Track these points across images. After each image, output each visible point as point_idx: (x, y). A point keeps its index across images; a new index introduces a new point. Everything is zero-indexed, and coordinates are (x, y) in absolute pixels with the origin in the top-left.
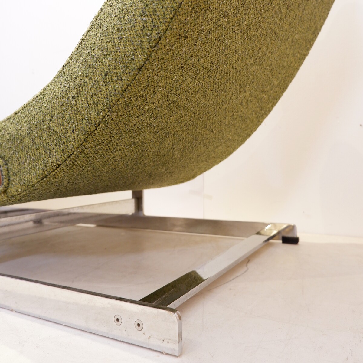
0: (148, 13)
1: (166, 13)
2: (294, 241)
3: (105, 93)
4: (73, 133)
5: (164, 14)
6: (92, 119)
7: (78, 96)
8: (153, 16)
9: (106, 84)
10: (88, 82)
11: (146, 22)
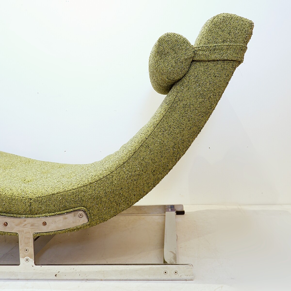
0: (176, 147)
1: (184, 148)
2: (182, 213)
3: (153, 179)
4: (134, 196)
5: (183, 148)
6: (145, 190)
7: (138, 180)
8: (178, 149)
9: (154, 175)
10: (143, 174)
11: (175, 151)
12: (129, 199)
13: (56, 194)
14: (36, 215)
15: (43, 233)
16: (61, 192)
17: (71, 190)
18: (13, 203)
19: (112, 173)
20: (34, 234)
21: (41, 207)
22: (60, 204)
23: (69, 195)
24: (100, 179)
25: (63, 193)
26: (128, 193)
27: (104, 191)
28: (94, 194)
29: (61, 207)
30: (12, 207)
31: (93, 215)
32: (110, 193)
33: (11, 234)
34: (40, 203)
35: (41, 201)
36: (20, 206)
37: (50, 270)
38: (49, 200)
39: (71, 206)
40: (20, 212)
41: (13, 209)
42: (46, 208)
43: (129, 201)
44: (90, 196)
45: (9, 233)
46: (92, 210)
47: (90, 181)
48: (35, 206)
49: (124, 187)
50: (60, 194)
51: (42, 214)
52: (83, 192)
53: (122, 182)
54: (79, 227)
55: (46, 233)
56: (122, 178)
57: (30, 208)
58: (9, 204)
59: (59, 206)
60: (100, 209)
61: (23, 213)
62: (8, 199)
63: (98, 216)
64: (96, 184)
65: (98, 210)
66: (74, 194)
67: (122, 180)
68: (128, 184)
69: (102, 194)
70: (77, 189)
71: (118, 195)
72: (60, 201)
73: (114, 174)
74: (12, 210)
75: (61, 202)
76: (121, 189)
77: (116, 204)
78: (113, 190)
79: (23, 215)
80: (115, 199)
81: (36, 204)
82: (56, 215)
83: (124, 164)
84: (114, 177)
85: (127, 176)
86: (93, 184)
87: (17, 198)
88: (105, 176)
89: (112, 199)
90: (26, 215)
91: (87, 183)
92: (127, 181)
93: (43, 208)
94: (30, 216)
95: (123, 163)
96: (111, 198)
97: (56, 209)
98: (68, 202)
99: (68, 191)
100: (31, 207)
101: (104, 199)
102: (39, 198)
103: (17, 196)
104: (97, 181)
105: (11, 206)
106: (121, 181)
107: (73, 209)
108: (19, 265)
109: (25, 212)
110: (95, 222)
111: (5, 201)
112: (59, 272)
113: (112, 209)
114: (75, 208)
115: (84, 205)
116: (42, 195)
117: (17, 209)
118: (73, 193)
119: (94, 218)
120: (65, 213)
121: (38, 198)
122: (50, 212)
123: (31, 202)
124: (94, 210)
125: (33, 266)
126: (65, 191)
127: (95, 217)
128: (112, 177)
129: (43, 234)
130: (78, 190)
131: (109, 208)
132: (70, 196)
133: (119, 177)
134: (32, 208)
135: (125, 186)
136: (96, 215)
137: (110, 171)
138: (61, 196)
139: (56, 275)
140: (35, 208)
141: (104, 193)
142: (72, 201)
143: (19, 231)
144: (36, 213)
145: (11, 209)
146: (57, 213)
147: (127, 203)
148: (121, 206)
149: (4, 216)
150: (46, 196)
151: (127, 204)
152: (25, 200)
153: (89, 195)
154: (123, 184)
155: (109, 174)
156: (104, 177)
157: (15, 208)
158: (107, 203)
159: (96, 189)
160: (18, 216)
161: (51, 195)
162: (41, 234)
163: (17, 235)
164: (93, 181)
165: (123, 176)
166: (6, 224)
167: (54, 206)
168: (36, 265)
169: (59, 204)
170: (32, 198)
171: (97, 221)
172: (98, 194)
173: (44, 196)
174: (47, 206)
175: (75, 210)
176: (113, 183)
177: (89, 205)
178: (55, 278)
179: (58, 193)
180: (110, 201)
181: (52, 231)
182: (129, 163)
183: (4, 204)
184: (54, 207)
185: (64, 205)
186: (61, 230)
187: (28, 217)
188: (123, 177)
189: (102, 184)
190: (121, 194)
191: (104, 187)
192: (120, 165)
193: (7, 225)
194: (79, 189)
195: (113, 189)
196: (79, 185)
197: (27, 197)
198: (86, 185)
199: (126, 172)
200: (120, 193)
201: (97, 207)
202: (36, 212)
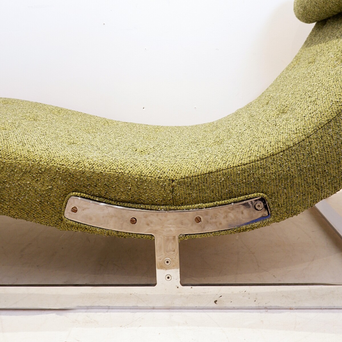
12: (338, 180)
13: (215, 172)
14: (182, 205)
15: (195, 234)
16: (223, 170)
17: (239, 166)
18: (145, 187)
19: (308, 137)
20: (181, 237)
21: (191, 193)
22: (222, 189)
23: (238, 173)
24: (289, 148)
25: (226, 171)
26: (337, 170)
27: (297, 167)
28: (281, 172)
29: (224, 194)
30: (143, 193)
31: (277, 205)
32: (307, 170)
33: (143, 236)
34: (188, 186)
35: (190, 184)
36: (156, 191)
37: (206, 293)
38: (204, 183)
39: (240, 192)
40: (157, 202)
41: (144, 197)
42: (198, 195)
43: (338, 182)
44: (274, 176)
45: (138, 235)
46: (275, 197)
47: (272, 151)
48: (180, 192)
49: (330, 160)
50: (221, 172)
51: (192, 204)
52: (260, 169)
53: (328, 152)
54: (257, 225)
55: (200, 235)
56: (328, 146)
57: (172, 194)
58: (138, 188)
59: (220, 192)
60: (290, 195)
61: (161, 203)
62: (136, 180)
63: (285, 207)
64: (282, 155)
65: (287, 197)
66: (246, 172)
67: (328, 148)
68: (338, 155)
69: (294, 172)
70: (250, 164)
71: (320, 173)
72: (222, 184)
73: (312, 140)
74: (142, 199)
75: (223, 186)
76: (327, 163)
77: (316, 189)
78: (313, 166)
79: (162, 207)
80: (315, 180)
81: (182, 189)
82: (216, 206)
83: (329, 123)
84: (314, 145)
85: (337, 142)
86: (277, 156)
87: (150, 178)
88: (297, 142)
89: (311, 179)
90: (167, 206)
91: (266, 155)
92: (337, 150)
93: (194, 195)
94: (173, 208)
95: (327, 122)
96: (308, 179)
97: (216, 196)
98: (235, 185)
99: (233, 167)
100: (174, 194)
101: (296, 181)
102: (186, 179)
103: (149, 176)
104: (284, 151)
105: (141, 191)
106: (326, 150)
107: (246, 196)
108: (154, 285)
109: (165, 201)
110: (280, 217)
111: (131, 185)
112: (221, 296)
113: (310, 197)
114: (246, 194)
115: (263, 190)
116: (191, 174)
117: (151, 196)
118: (243, 171)
119: (278, 211)
120: (232, 202)
121: (184, 178)
122: (205, 201)
123: (173, 186)
124: (279, 197)
125: (178, 287)
126: (229, 167)
127: (280, 209)
128: (311, 145)
129: (196, 236)
130: (252, 165)
131: (305, 194)
132: (239, 175)
133: (322, 144)
134: (176, 195)
135: (333, 158)
136: (282, 206)
137: (305, 135)
138: (223, 175)
139: (215, 302)
140: (180, 195)
141: (298, 171)
142: (243, 183)
143: (156, 231)
144: (183, 203)
145: (141, 197)
146: (218, 202)
147: (333, 186)
148: (324, 191)
149: (130, 207)
150: (198, 176)
151: (334, 188)
152: (164, 182)
153: (273, 173)
154: (330, 155)
155: (303, 140)
156: (294, 144)
157: (148, 196)
158: (302, 186)
159: (283, 163)
160: (154, 207)
161: (206, 174)
162: (192, 236)
163: (151, 237)
164: (276, 151)
165: (329, 142)
166: (133, 221)
167: (213, 192)
168: (183, 285)
169: (220, 189)
170: (174, 179)
171: (284, 215)
172: (288, 172)
173: (194, 176)
174: (200, 192)
175: (249, 198)
176: (312, 154)
177: (272, 189)
178: (214, 305)
179: (217, 171)
180: (307, 183)
181: (211, 232)
182: (338, 122)
183: (130, 188)
184: (212, 194)
185: (230, 190)
186: (226, 230)
187: (170, 210)
188: (330, 144)
189: (293, 155)
190: (327, 171)
191: (296, 161)
192: (322, 125)
193: (136, 222)
194: (254, 164)
195: (312, 164)
196: (253, 158)
197: (166, 177)
198: (264, 157)
199: (334, 136)
200: (325, 171)
201: (285, 193)
202: (181, 202)
